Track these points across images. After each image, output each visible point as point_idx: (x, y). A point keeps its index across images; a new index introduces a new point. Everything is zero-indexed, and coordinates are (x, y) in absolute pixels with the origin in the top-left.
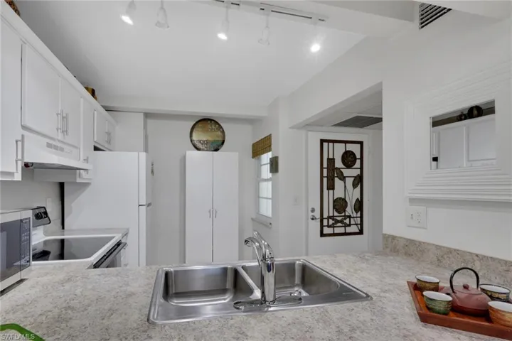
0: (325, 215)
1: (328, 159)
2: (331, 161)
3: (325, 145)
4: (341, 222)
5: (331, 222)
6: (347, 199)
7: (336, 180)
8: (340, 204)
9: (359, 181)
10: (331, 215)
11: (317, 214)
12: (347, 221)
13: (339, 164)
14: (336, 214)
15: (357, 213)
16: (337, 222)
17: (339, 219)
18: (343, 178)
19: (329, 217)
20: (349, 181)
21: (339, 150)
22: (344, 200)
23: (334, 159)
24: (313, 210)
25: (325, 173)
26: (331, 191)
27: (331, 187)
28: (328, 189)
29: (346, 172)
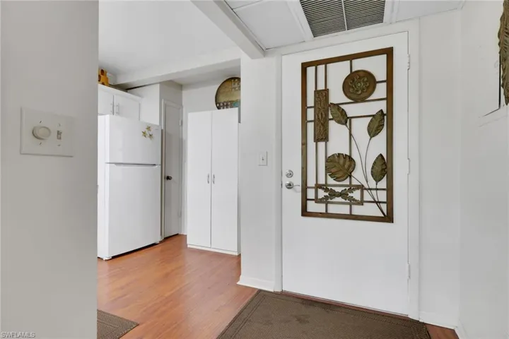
0: (311, 182)
1: (317, 92)
2: (322, 95)
3: (311, 70)
4: (342, 195)
5: (322, 194)
6: (355, 156)
7: (333, 125)
8: (341, 166)
9: (382, 123)
10: (322, 181)
11: (297, 180)
12: (356, 195)
13: (337, 96)
14: (331, 181)
15: (377, 180)
16: (333, 194)
17: (339, 190)
18: (344, 119)
19: (318, 186)
20: (360, 124)
21: (339, 72)
22: (350, 158)
23: (326, 91)
24: (290, 175)
25: (311, 114)
26: (322, 145)
27: (322, 136)
28: (317, 140)
29: (352, 110)
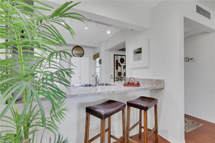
0: (115, 77)
1: (116, 60)
2: (117, 61)
3: (115, 56)
4: (120, 79)
5: (117, 79)
6: (122, 72)
7: (119, 67)
8: (120, 74)
9: (125, 67)
10: (117, 77)
11: (113, 77)
12: (122, 79)
13: (119, 62)
14: (118, 77)
15: (124, 76)
16: (119, 79)
17: (119, 78)
18: (120, 66)
19: (117, 78)
20: (122, 67)
21: (119, 58)
22: (121, 73)
23: (118, 60)
24: (112, 76)
25: (115, 65)
26: (117, 70)
27: (117, 69)
28: (116, 69)
29: (121, 64)
